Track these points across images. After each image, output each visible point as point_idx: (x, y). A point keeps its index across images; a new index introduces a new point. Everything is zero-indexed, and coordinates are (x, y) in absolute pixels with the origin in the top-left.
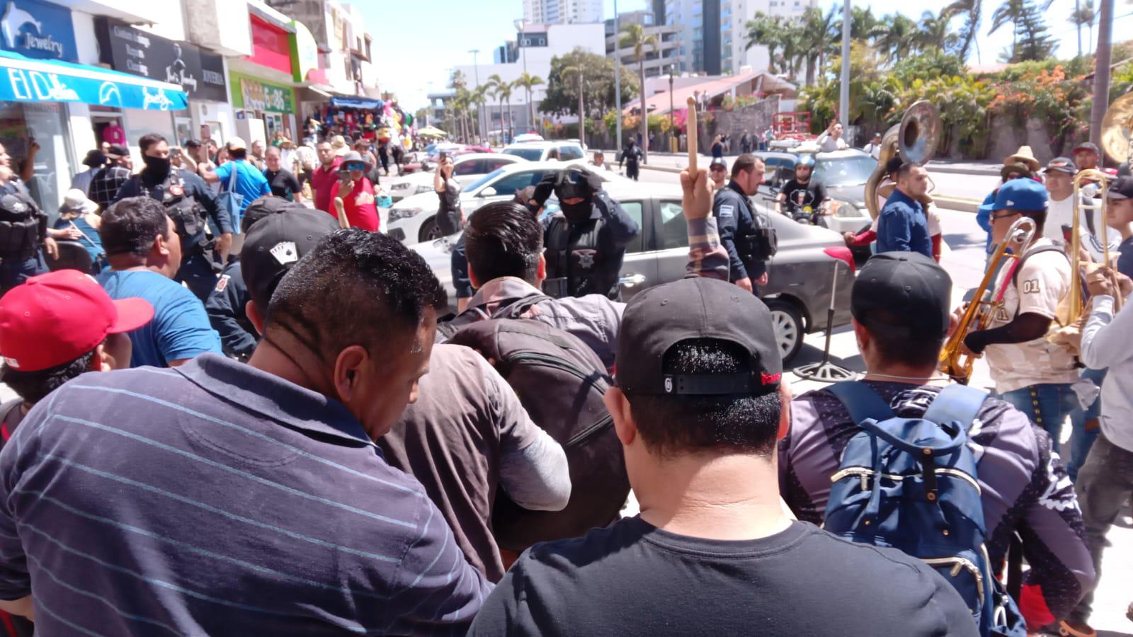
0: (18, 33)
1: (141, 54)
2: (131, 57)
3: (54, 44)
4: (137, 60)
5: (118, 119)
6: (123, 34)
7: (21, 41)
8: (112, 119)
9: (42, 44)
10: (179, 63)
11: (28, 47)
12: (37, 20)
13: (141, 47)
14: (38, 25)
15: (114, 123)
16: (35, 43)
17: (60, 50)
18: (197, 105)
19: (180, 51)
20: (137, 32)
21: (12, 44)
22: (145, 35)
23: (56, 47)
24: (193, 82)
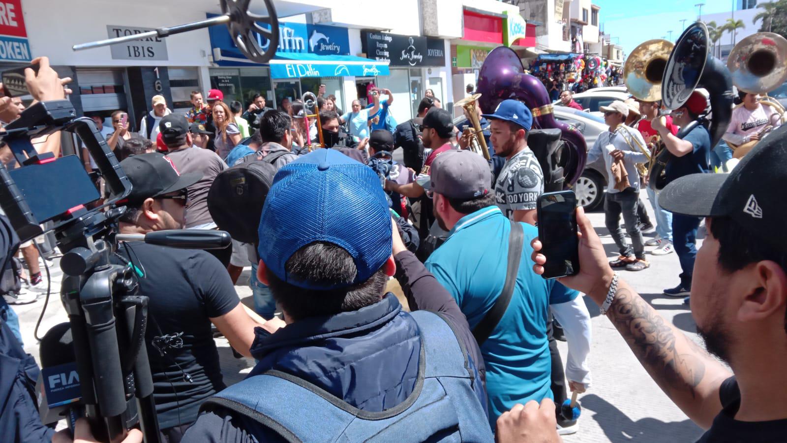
0: (317, 44)
1: (386, 46)
2: (379, 48)
3: (335, 47)
4: (383, 50)
5: (373, 81)
6: (376, 37)
7: (317, 48)
8: (371, 80)
9: (329, 48)
10: (411, 48)
11: (321, 50)
12: (327, 36)
13: (387, 42)
14: (327, 39)
15: (371, 82)
16: (325, 47)
17: (338, 49)
18: (425, 70)
19: (413, 41)
20: (385, 35)
21: (313, 50)
22: (389, 35)
23: (336, 48)
24: (420, 57)
